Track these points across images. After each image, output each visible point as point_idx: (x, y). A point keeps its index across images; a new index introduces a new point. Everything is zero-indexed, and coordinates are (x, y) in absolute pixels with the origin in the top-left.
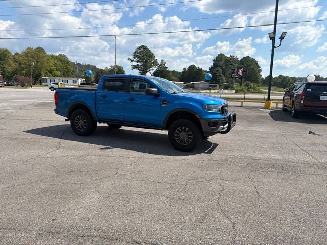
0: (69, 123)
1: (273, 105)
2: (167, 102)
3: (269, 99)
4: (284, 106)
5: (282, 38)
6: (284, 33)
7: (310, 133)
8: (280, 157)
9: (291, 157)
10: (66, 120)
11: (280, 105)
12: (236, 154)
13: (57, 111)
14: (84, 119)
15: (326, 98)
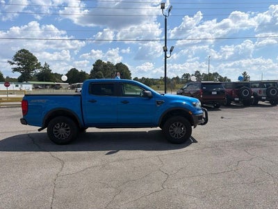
0: (45, 131)
2: (162, 102)
5: (171, 51)
7: (222, 118)
10: (39, 130)
12: (214, 140)
13: (24, 121)
14: (67, 127)
15: (215, 93)
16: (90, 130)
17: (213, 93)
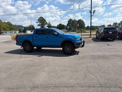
1: (92, 36)
2: (61, 37)
3: (91, 34)
4: (96, 36)
5: (94, 12)
6: (95, 11)
7: (108, 45)
8: (101, 54)
9: (105, 54)
10: (21, 47)
11: (95, 36)
12: (87, 54)
13: (17, 44)
14: (29, 46)
15: (111, 33)
16: (42, 48)
17: (110, 33)
